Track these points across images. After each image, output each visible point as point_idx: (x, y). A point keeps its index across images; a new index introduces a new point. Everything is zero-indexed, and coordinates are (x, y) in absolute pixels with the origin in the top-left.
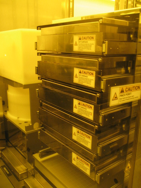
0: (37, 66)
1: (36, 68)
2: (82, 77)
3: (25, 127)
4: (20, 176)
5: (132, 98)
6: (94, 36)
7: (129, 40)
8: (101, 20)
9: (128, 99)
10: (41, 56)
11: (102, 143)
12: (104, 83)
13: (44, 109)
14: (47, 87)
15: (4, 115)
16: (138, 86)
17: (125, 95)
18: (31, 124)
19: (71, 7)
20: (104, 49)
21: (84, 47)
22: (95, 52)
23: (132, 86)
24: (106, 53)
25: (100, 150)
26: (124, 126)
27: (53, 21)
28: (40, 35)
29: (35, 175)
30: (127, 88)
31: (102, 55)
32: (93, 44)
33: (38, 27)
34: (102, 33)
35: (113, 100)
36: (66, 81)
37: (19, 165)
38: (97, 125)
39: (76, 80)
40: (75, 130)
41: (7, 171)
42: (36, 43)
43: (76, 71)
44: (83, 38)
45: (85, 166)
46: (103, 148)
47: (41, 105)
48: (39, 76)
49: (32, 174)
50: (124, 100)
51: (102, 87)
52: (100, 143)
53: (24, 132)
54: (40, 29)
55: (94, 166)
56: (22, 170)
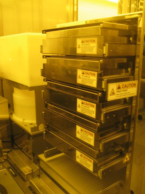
0: (42, 69)
1: (41, 71)
2: (85, 77)
3: (31, 128)
4: (25, 177)
5: (129, 95)
6: (96, 39)
7: (129, 42)
8: (102, 24)
9: (124, 95)
10: (46, 59)
11: (104, 140)
12: (105, 82)
13: (49, 110)
14: (52, 88)
15: (10, 117)
16: (134, 83)
17: (121, 91)
18: (36, 126)
19: (75, 10)
20: (105, 51)
21: (86, 49)
22: (96, 54)
23: (128, 84)
24: (107, 55)
25: (102, 146)
26: (125, 125)
27: (57, 25)
28: (45, 38)
29: (41, 176)
30: (123, 85)
31: (103, 57)
32: (95, 47)
33: (43, 31)
34: (103, 36)
35: (110, 95)
36: (70, 82)
37: (25, 166)
38: (99, 123)
39: (79, 81)
40: (78, 128)
41: (13, 172)
42: (42, 46)
43: (80, 72)
44: (86, 41)
45: (88, 162)
46: (105, 145)
47: (46, 106)
48: (44, 78)
49: (37, 174)
50: (121, 96)
51: (103, 86)
52: (102, 139)
53: (30, 134)
54: (45, 33)
55: (96, 162)
56: (27, 171)
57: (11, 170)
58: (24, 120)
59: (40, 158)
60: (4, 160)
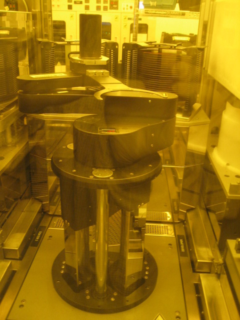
15: (207, 152)
41: (182, 247)
49: (217, 271)
57: (181, 241)
58: (228, 164)
59: (228, 245)
60: (179, 220)
